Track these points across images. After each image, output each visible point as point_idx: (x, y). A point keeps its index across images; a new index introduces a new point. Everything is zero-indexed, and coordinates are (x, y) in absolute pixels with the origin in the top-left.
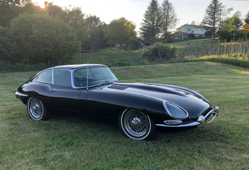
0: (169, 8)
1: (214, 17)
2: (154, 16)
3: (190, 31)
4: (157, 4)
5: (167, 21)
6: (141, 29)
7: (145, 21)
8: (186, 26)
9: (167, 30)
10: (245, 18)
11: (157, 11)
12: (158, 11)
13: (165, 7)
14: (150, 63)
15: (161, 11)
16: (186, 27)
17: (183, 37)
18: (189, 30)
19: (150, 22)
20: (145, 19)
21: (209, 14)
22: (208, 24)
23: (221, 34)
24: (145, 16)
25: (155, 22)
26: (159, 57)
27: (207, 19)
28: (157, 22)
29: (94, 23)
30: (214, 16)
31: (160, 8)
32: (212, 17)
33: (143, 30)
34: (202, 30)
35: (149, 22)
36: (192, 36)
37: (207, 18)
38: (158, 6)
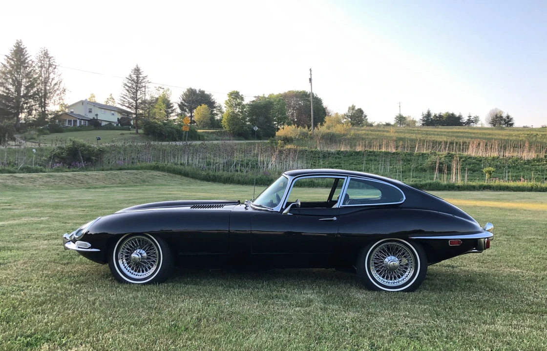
0: (50, 65)
1: (136, 97)
3: (90, 114)
4: (27, 55)
5: (46, 89)
8: (83, 103)
10: (179, 101)
11: (26, 68)
12: (28, 68)
13: (43, 62)
15: (34, 68)
16: (83, 105)
17: (78, 125)
18: (90, 112)
19: (10, 87)
21: (128, 90)
22: (126, 106)
23: (147, 126)
26: (80, 161)
27: (124, 98)
28: (27, 90)
30: (136, 95)
31: (33, 62)
32: (132, 95)
34: (113, 114)
35: (8, 88)
36: (95, 124)
37: (124, 96)
38: (29, 59)
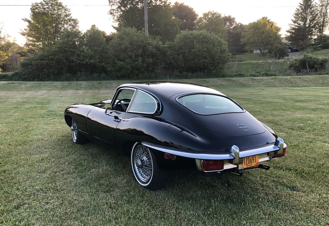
2: (307, 15)
5: (324, 20)
6: (288, 31)
7: (295, 22)
9: (323, 32)
11: (311, 8)
12: (313, 8)
13: (323, 2)
14: (296, 74)
15: (317, 8)
19: (301, 22)
20: (294, 19)
24: (295, 15)
25: (308, 21)
26: (306, 69)
28: (310, 23)
29: (228, 24)
31: (316, 4)
33: (290, 32)
35: (299, 23)
38: (314, 2)
